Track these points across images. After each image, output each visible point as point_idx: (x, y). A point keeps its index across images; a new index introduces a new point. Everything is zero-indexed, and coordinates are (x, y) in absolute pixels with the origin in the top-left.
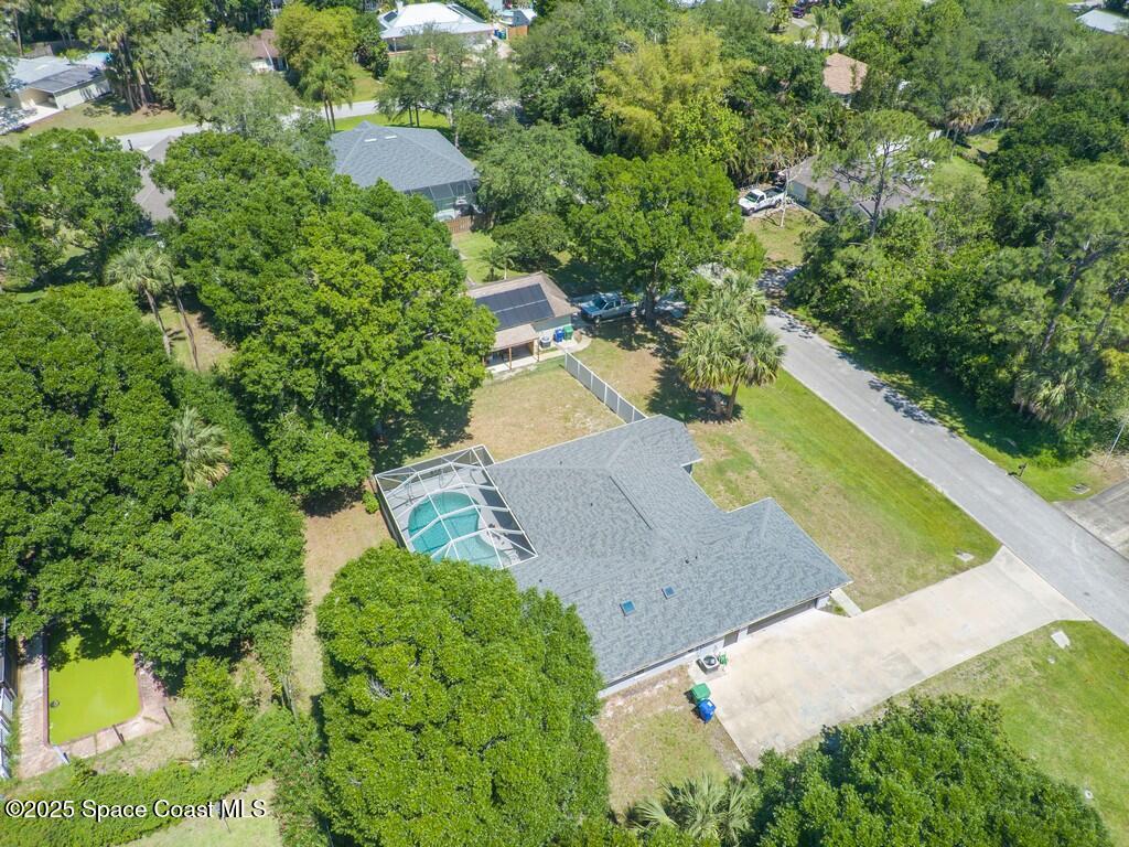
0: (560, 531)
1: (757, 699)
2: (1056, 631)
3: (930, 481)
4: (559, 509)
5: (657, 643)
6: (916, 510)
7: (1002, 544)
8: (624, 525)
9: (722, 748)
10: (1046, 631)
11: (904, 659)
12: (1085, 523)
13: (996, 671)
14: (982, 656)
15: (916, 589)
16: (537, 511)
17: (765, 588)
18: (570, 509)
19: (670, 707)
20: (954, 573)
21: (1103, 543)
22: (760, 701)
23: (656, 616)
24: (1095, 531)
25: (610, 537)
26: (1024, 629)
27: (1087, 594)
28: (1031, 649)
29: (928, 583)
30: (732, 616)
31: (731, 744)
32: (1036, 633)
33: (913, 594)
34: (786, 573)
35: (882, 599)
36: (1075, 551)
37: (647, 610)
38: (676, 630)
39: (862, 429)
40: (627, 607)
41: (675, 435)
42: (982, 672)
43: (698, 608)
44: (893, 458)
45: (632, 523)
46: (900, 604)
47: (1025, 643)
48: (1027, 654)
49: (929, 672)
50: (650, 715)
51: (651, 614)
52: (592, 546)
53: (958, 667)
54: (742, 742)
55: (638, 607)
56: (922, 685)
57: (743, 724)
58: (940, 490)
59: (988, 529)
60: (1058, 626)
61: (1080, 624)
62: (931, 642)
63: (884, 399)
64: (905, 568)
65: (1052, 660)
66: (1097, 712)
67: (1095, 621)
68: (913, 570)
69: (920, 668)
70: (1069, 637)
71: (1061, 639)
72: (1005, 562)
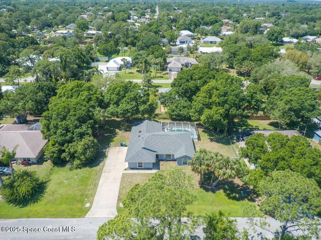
10: (91, 203)
11: (108, 172)
15: (120, 186)
20: (119, 197)
26: (96, 198)
27: (91, 223)
28: (91, 196)
33: (120, 184)
35: (123, 178)
42: (95, 182)
46: (119, 180)
47: (93, 196)
48: (91, 194)
49: (103, 174)
53: (100, 179)
56: (102, 172)
60: (90, 207)
61: (86, 213)
62: (108, 179)
63: (198, 236)
64: (127, 187)
65: (86, 199)
66: (72, 197)
67: (84, 217)
68: (126, 188)
69: (105, 173)
70: (86, 207)
71: (88, 205)
72: (114, 212)
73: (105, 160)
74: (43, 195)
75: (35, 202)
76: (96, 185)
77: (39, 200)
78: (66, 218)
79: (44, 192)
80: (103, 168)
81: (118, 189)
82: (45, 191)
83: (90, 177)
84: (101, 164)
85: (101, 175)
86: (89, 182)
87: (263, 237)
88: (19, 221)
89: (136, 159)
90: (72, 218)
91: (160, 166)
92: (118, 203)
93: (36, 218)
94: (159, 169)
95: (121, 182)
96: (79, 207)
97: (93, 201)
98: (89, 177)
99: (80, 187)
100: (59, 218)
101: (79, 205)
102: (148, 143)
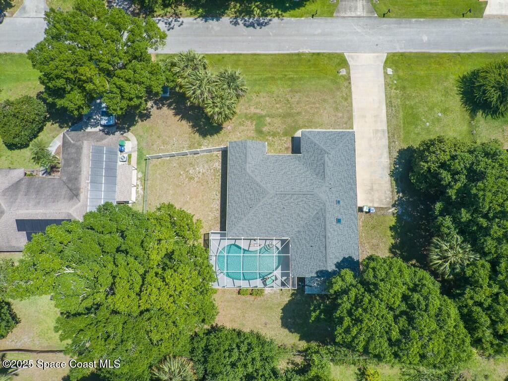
0: (286, 225)
1: (370, 190)
2: (387, 70)
3: (301, 51)
4: (276, 220)
5: (352, 217)
6: (312, 69)
7: (343, 53)
8: (303, 202)
9: (382, 212)
10: (385, 73)
11: (377, 131)
12: (349, 14)
13: (393, 104)
14: (387, 104)
15: (352, 103)
16: (269, 229)
17: (347, 165)
18: (279, 216)
19: (361, 220)
20: (350, 83)
21: (359, 17)
22: (372, 189)
23: (344, 212)
24: (353, 14)
25: (304, 210)
26: (382, 80)
27: (377, 45)
28: (390, 86)
29: (351, 96)
30: (353, 184)
31: (382, 208)
32: (385, 78)
33: (353, 106)
34: (345, 153)
35: (350, 118)
36: (359, 31)
37: (341, 214)
38: (351, 208)
39: (258, 52)
40: (339, 221)
41: (252, 147)
42: (392, 110)
43: (346, 194)
44: (282, 54)
45: (305, 199)
46: (356, 114)
47: (387, 85)
48: (391, 88)
49: (386, 128)
50: (361, 228)
51: (343, 213)
52: (302, 218)
53: (387, 116)
54: (383, 204)
55: (340, 217)
56: (388, 133)
57: (377, 200)
58: (307, 52)
59: (334, 51)
60: (385, 68)
61: (387, 59)
62: (375, 116)
63: (245, 27)
64: (341, 99)
65: (395, 82)
66: (417, 86)
67: (388, 53)
68: (343, 97)
69: (382, 128)
70: (390, 68)
71: (390, 71)
72: (352, 60)
73: (390, 164)
74: (458, 89)
75: (464, 77)
76: (389, 104)
77: (460, 82)
78: (411, 53)
79: (460, 94)
80: (389, 143)
81: (354, 96)
82: (461, 96)
83: (404, 123)
84: (396, 154)
85: (388, 126)
86: (401, 113)
87: (168, 25)
88: (468, 50)
89: (335, 135)
90: (404, 53)
91: (291, 146)
92: (349, 73)
93: (449, 53)
94: (293, 138)
95: (352, 110)
96: (400, 71)
97: (384, 76)
98: (406, 125)
99: (412, 103)
100: (419, 53)
101: (401, 74)
102: (319, 173)
